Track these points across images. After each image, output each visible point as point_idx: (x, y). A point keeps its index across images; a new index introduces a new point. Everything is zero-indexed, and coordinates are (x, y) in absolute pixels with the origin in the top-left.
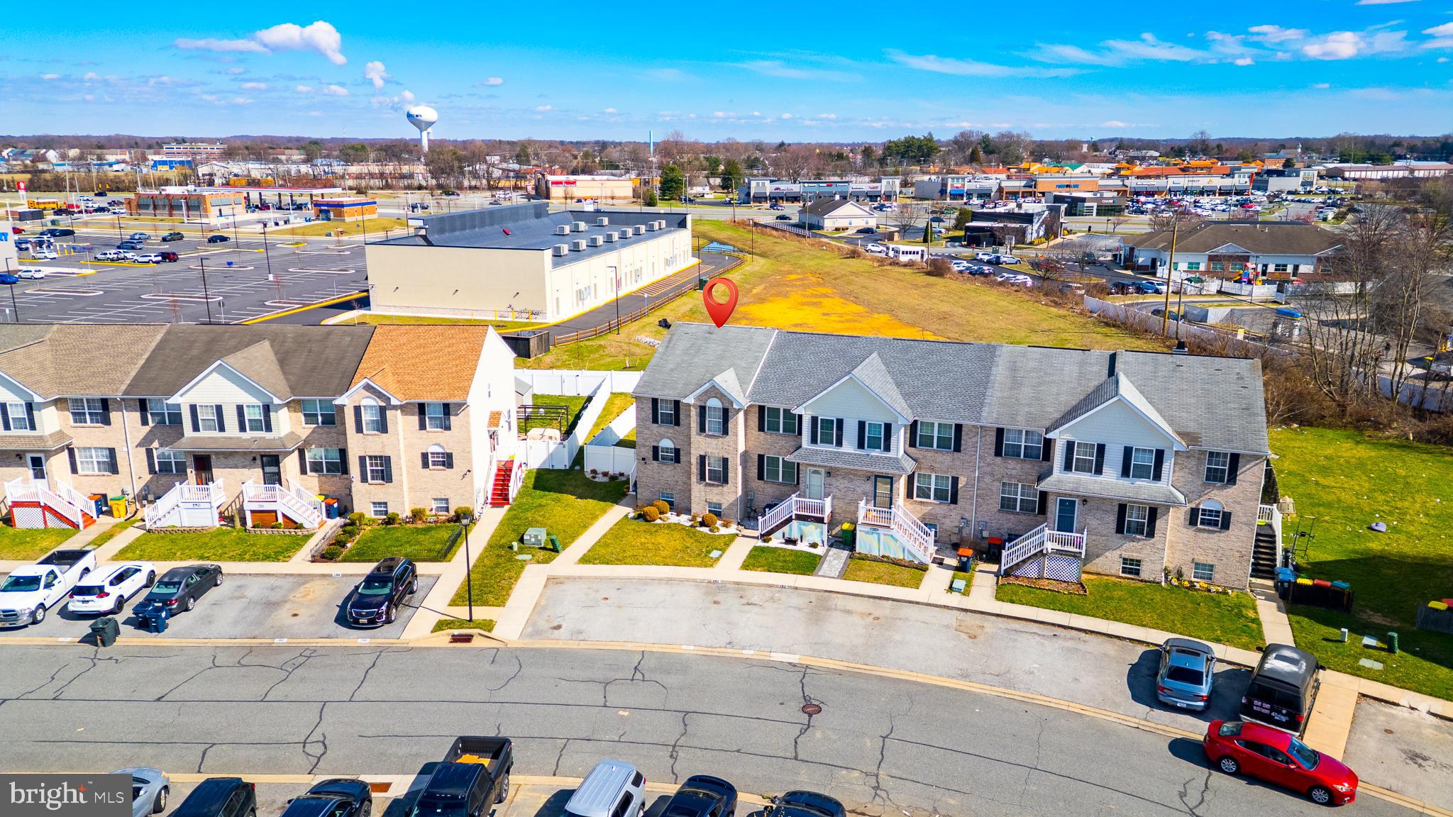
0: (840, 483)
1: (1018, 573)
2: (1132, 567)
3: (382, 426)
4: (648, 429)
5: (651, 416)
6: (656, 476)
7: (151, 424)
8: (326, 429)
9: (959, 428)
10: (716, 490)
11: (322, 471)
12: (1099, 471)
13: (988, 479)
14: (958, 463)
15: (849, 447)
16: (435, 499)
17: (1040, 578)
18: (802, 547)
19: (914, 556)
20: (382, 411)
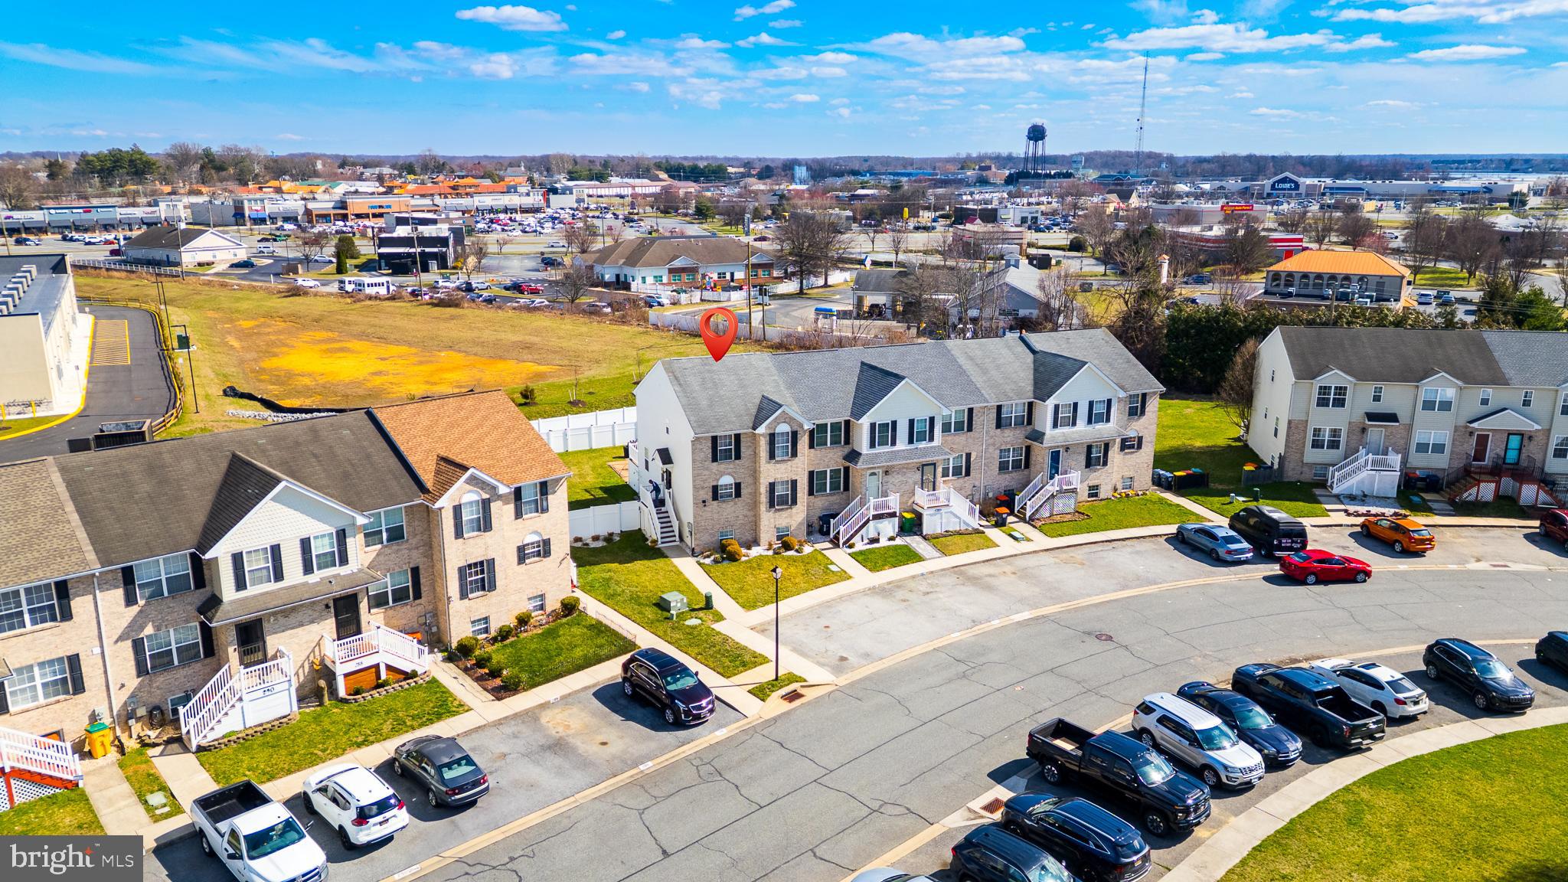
0: (895, 479)
1: (1037, 516)
2: (1094, 491)
3: (485, 524)
4: (707, 469)
5: (710, 456)
6: (716, 516)
7: (141, 602)
8: (395, 547)
9: (971, 410)
10: (784, 514)
11: (388, 603)
12: (1074, 424)
13: (991, 449)
14: (970, 441)
15: (902, 444)
16: (529, 599)
17: (1052, 515)
18: (884, 542)
19: (968, 525)
20: (486, 505)
